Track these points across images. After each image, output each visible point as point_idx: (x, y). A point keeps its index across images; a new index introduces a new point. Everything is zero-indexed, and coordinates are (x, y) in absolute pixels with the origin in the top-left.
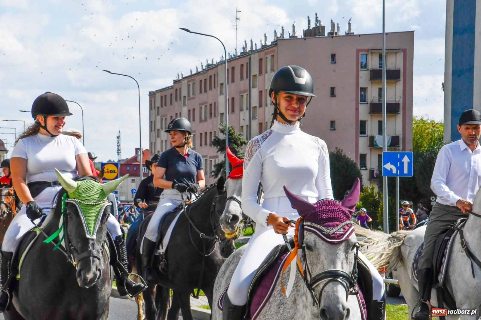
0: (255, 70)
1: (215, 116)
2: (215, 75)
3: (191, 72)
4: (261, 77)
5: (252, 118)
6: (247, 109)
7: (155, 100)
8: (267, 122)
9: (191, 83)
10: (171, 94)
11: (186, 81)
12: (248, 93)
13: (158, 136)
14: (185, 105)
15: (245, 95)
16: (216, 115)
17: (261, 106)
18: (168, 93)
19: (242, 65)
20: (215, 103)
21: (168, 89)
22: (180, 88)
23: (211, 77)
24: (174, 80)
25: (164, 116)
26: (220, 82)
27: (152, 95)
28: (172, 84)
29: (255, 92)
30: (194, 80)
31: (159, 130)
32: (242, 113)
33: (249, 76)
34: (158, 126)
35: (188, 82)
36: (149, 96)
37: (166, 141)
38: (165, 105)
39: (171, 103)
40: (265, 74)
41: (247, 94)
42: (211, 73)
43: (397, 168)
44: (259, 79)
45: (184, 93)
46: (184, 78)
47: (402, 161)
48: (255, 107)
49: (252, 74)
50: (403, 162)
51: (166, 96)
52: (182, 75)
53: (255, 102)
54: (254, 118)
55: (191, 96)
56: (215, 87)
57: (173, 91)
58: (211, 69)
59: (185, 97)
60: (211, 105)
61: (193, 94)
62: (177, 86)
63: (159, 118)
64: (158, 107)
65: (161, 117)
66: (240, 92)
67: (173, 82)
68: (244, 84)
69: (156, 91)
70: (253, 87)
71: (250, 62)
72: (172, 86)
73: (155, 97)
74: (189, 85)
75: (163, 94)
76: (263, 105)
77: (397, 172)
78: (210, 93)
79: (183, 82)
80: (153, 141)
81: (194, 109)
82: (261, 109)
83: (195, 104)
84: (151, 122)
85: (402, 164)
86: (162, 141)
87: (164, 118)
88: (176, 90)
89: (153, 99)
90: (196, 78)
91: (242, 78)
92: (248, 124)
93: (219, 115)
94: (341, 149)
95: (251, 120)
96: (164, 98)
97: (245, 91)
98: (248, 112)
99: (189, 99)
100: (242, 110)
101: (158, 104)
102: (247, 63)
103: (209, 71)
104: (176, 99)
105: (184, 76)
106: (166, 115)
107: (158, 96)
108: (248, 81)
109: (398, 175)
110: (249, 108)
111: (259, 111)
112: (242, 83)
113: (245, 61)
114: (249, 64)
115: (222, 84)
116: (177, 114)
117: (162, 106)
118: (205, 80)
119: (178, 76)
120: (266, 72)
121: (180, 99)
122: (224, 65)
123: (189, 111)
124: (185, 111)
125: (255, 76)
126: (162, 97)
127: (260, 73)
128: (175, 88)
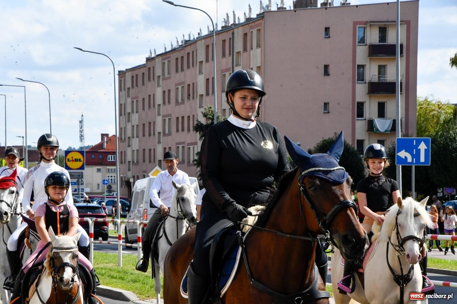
0: (239, 46)
1: (193, 98)
2: (193, 52)
3: (165, 48)
4: (246, 54)
7: (125, 79)
9: (166, 62)
10: (143, 74)
11: (160, 58)
12: (231, 71)
13: (129, 120)
14: (159, 85)
15: (227, 74)
16: (195, 97)
18: (139, 72)
19: (224, 41)
20: (193, 83)
21: (140, 68)
22: (154, 67)
23: (188, 54)
24: (147, 58)
25: (135, 98)
26: (198, 61)
27: (122, 74)
28: (145, 63)
30: (169, 57)
31: (129, 113)
33: (231, 53)
34: (129, 110)
35: (163, 60)
37: (137, 125)
38: (137, 86)
39: (143, 84)
40: (250, 51)
42: (189, 49)
44: (244, 56)
45: (158, 72)
46: (157, 56)
49: (236, 51)
51: (137, 75)
52: (155, 52)
55: (166, 75)
56: (193, 66)
57: (145, 70)
58: (188, 45)
59: (159, 77)
60: (189, 85)
61: (169, 73)
62: (150, 64)
63: (129, 100)
64: (129, 88)
65: (132, 99)
66: (222, 71)
67: (145, 60)
68: (226, 62)
69: (126, 70)
70: (237, 65)
71: (233, 37)
72: (145, 64)
73: (124, 76)
74: (164, 63)
75: (134, 73)
78: (188, 72)
79: (157, 60)
80: (123, 126)
81: (169, 91)
83: (171, 84)
84: (120, 105)
86: (133, 126)
87: (135, 101)
88: (149, 68)
89: (123, 79)
90: (171, 55)
91: (224, 55)
93: (198, 96)
96: (135, 77)
97: (227, 70)
99: (164, 79)
101: (129, 84)
102: (230, 38)
103: (187, 48)
104: (149, 80)
105: (157, 54)
106: (137, 97)
107: (128, 76)
108: (231, 57)
112: (224, 60)
113: (227, 36)
114: (232, 40)
115: (201, 62)
116: (150, 96)
117: (133, 87)
118: (182, 57)
119: (151, 53)
120: (252, 48)
121: (154, 79)
122: (203, 41)
123: (164, 92)
124: (159, 92)
125: (238, 53)
126: (133, 77)
127: (245, 49)
128: (148, 66)
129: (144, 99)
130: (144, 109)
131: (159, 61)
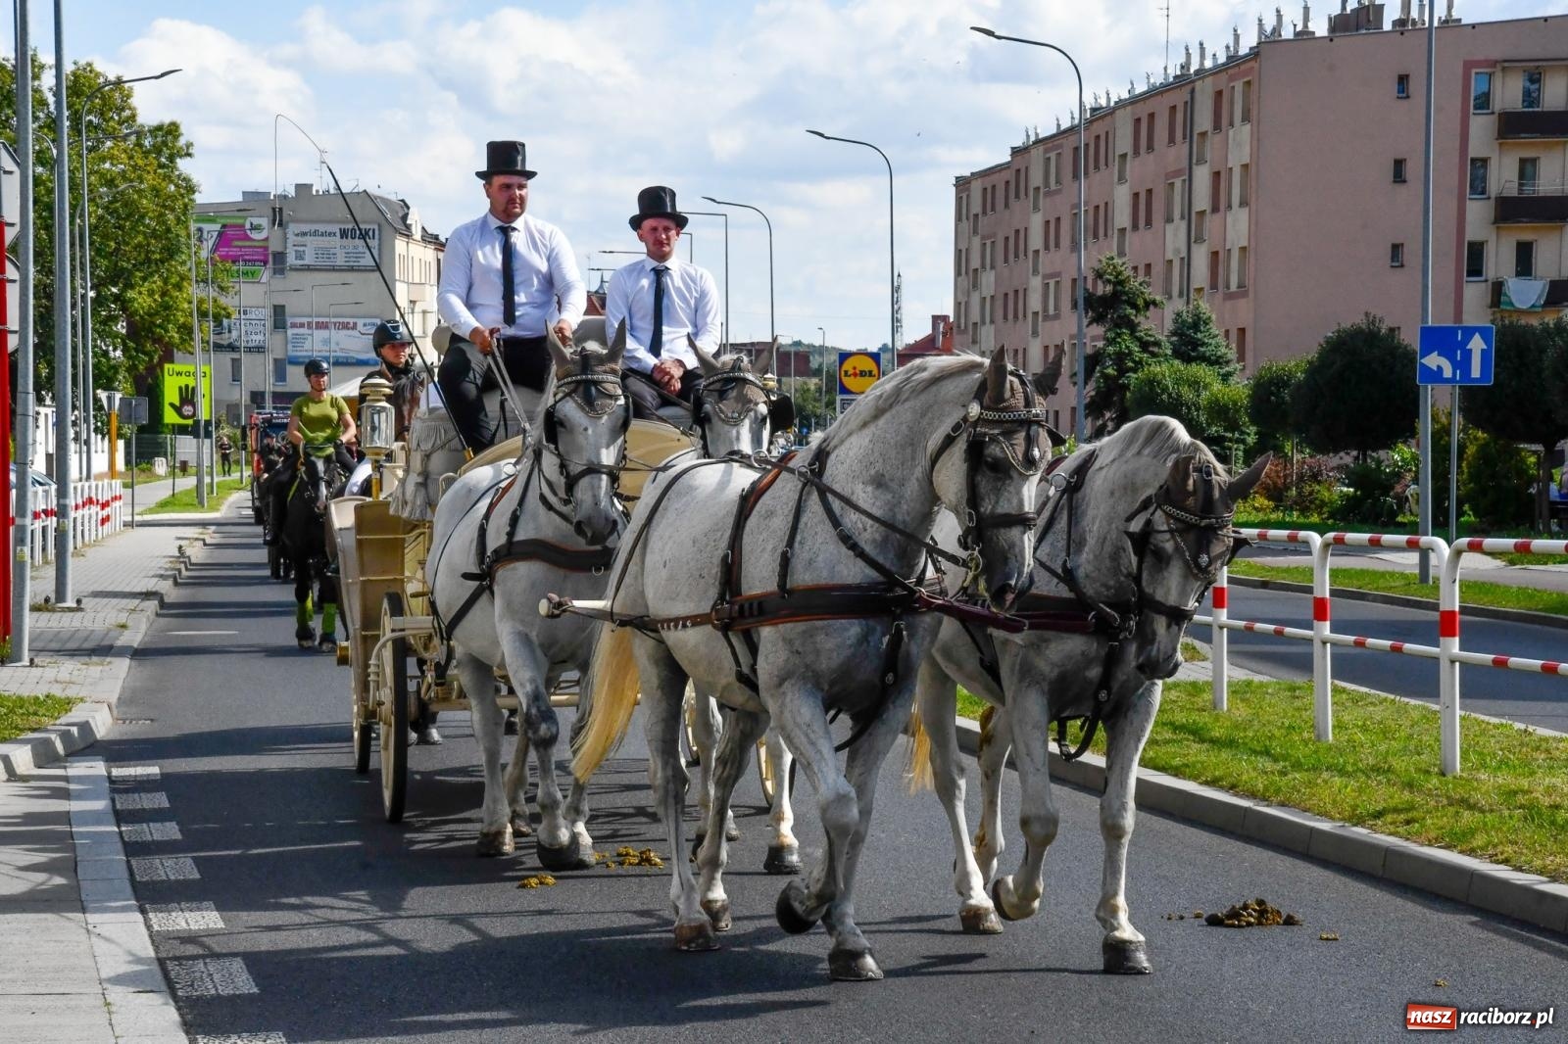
0: (1204, 121)
1: (1106, 235)
2: (1107, 133)
3: (1059, 125)
4: (1218, 138)
5: (1194, 238)
6: (1182, 218)
7: (968, 196)
8: (1229, 250)
9: (1053, 155)
10: (1007, 182)
11: (1041, 148)
12: (1186, 177)
13: (975, 286)
14: (1036, 208)
15: (1178, 183)
16: (1110, 233)
17: (1215, 209)
18: (999, 179)
19: (1173, 108)
20: (1106, 203)
21: (1000, 171)
22: (1027, 168)
23: (1098, 137)
24: (1013, 148)
25: (989, 237)
26: (1119, 152)
27: (962, 184)
28: (1009, 159)
29: (1202, 176)
30: (1060, 146)
31: (976, 270)
32: (1170, 228)
33: (1188, 135)
34: (975, 263)
35: (1046, 151)
36: (953, 190)
37: (992, 297)
38: (993, 209)
39: (1007, 205)
40: (1227, 131)
41: (1184, 181)
42: (1099, 128)
43: (1455, 365)
44: (1214, 142)
45: (1036, 178)
46: (1038, 142)
47: (1468, 347)
48: (1202, 213)
49: (1197, 130)
50: (1471, 350)
51: (994, 187)
52: (1037, 134)
53: (1202, 201)
54: (1200, 240)
55: (1053, 186)
56: (1107, 165)
57: (1009, 175)
58: (1097, 119)
59: (1037, 189)
60: (1097, 207)
61: (1058, 182)
62: (1020, 163)
63: (976, 241)
64: (976, 216)
65: (983, 238)
66: (1168, 176)
67: (1009, 152)
68: (1177, 154)
69: (972, 174)
70: (1199, 163)
71: (1192, 98)
72: (1009, 162)
73: (968, 189)
74: (1049, 159)
75: (988, 182)
76: (1222, 207)
77: (1454, 374)
78: (1096, 177)
79: (1034, 152)
80: (963, 300)
81: (1058, 220)
82: (1217, 217)
83: (1061, 206)
84: (958, 253)
85: (1468, 354)
86: (985, 298)
87: (988, 242)
88: (1018, 171)
89: (964, 196)
90: (1064, 141)
91: (1172, 140)
92: (1184, 254)
93: (1116, 231)
94: (1378, 316)
95: (1192, 244)
96: (989, 191)
97: (1177, 173)
98: (1183, 225)
99: (1048, 194)
100: (1169, 220)
101: (976, 208)
102: (1186, 103)
103: (1095, 124)
104: (1017, 196)
105: (1040, 137)
106: (994, 235)
107: (976, 187)
108: (1186, 146)
109: (1457, 382)
110: (1187, 215)
111: (1212, 223)
112: (1173, 150)
113: (1180, 97)
114: (1190, 105)
115: (1124, 156)
116: (1017, 232)
117: (984, 213)
119: (1028, 136)
120: (1232, 124)
121: (1026, 194)
122: (1129, 108)
123: (1047, 223)
124: (1036, 223)
125: (1203, 135)
126: (985, 189)
127: (1217, 126)
128: (1015, 167)
129: (1007, 239)
130: (1006, 261)
131: (1037, 154)
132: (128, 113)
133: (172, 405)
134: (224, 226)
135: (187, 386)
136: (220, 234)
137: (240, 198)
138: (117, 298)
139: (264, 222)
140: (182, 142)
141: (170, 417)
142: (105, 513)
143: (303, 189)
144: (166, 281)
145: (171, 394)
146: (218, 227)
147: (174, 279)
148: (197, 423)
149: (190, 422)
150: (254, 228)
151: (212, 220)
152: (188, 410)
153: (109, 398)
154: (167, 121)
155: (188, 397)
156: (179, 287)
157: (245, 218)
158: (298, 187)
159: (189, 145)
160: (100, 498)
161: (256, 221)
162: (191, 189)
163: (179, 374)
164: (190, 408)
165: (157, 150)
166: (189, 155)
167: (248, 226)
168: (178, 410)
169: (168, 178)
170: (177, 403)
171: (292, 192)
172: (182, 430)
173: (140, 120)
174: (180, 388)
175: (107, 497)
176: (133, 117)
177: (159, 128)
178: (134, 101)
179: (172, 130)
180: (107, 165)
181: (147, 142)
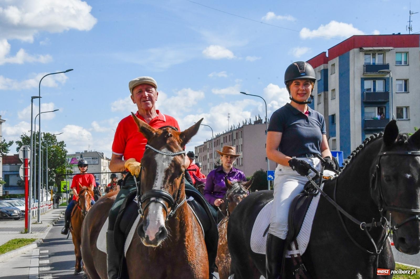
0: (235, 137)
9: (211, 143)
14: (208, 152)
18: (202, 147)
19: (230, 136)
33: (232, 139)
35: (209, 143)
38: (201, 152)
39: (203, 151)
40: (239, 139)
42: (218, 139)
44: (236, 141)
45: (208, 147)
51: (201, 148)
52: (207, 140)
56: (219, 145)
57: (204, 146)
58: (218, 137)
59: (208, 149)
61: (212, 147)
67: (204, 143)
70: (234, 144)
71: (233, 134)
73: (197, 149)
75: (200, 148)
78: (218, 147)
81: (212, 154)
83: (212, 151)
90: (212, 141)
91: (230, 141)
99: (210, 149)
101: (198, 152)
104: (205, 150)
107: (198, 148)
108: (232, 141)
115: (222, 143)
116: (205, 156)
118: (216, 142)
122: (223, 136)
123: (210, 154)
124: (208, 154)
127: (237, 138)
128: (205, 145)
129: (204, 157)
130: (204, 160)
132: (55, 140)
133: (62, 188)
134: (72, 158)
135: (65, 185)
136: (72, 159)
137: (75, 153)
138: (54, 171)
139: (79, 157)
140: (64, 144)
141: (62, 190)
142: (50, 207)
143: (86, 151)
144: (62, 167)
145: (62, 186)
146: (71, 158)
147: (63, 167)
148: (66, 191)
149: (65, 191)
150: (77, 158)
151: (70, 157)
152: (65, 189)
153: (51, 187)
154: (62, 141)
155: (65, 187)
156: (64, 168)
157: (76, 156)
158: (85, 151)
159: (65, 145)
160: (48, 204)
161: (78, 157)
162: (66, 152)
163: (64, 183)
164: (65, 188)
165: (60, 146)
166: (66, 146)
167: (76, 158)
168: (64, 189)
169: (62, 150)
170: (63, 188)
171: (84, 152)
172: (64, 192)
173: (57, 141)
174: (64, 185)
175: (50, 204)
176: (56, 140)
177: (61, 142)
178: (56, 138)
179: (63, 142)
180: (52, 149)
181: (59, 145)
